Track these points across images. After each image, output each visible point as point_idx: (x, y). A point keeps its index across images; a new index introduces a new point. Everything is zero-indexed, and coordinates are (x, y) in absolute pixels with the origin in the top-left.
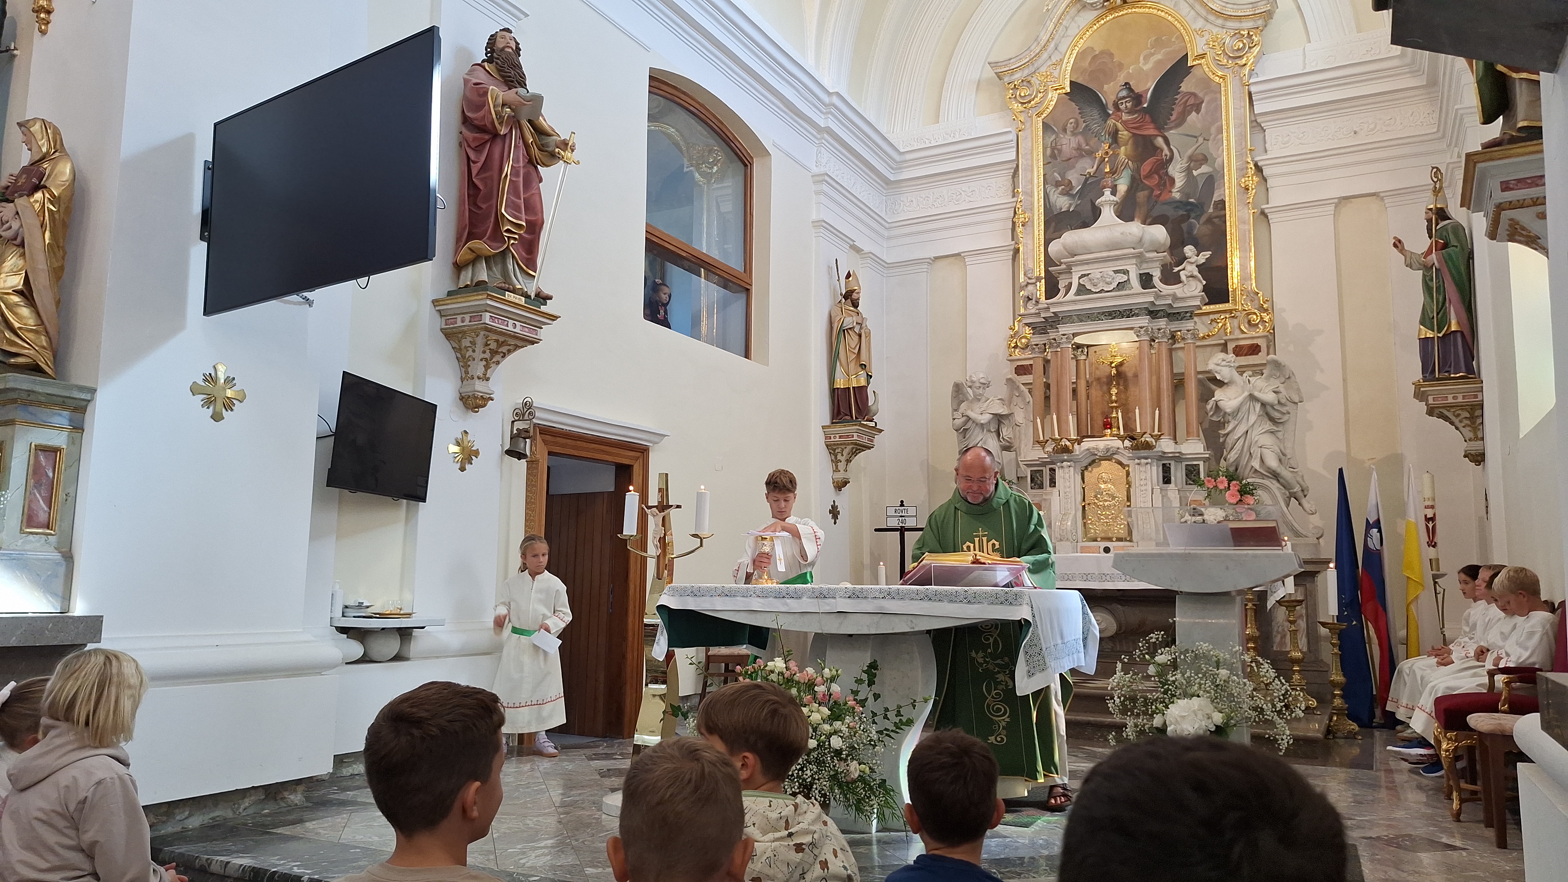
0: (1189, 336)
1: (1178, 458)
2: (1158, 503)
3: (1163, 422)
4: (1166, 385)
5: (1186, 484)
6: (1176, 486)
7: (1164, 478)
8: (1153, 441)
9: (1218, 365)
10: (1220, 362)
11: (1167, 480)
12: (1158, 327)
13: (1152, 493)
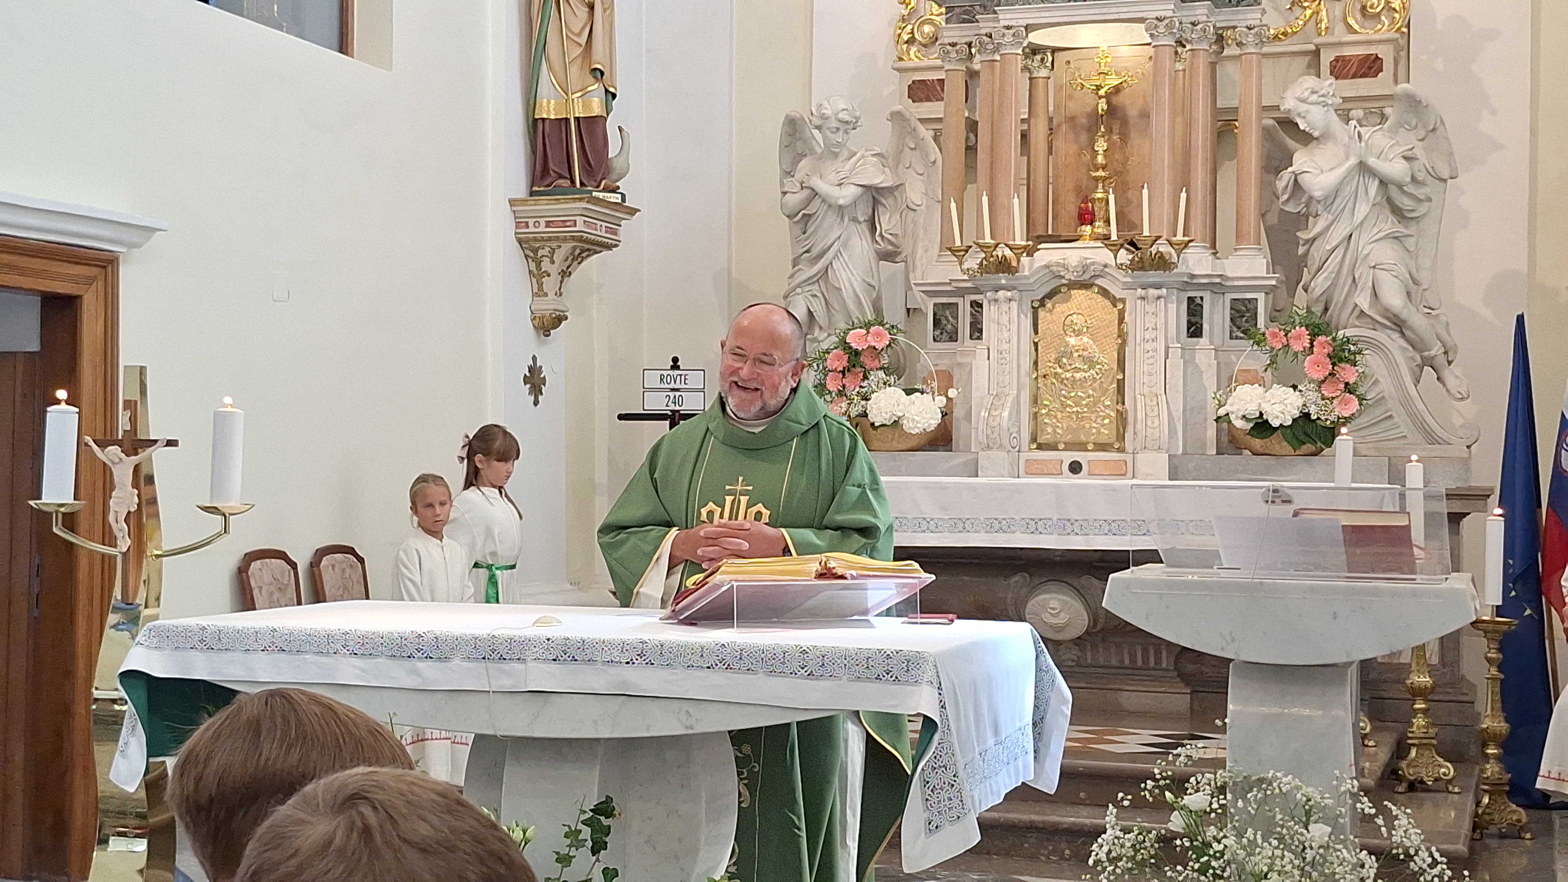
0: (1251, 39)
1: (1218, 286)
2: (1176, 378)
3: (1193, 212)
4: (1201, 137)
5: (1231, 338)
6: (1211, 343)
7: (1190, 324)
8: (1173, 251)
9: (1303, 101)
10: (1306, 94)
11: (1195, 330)
12: (1193, 19)
13: (1167, 357)
